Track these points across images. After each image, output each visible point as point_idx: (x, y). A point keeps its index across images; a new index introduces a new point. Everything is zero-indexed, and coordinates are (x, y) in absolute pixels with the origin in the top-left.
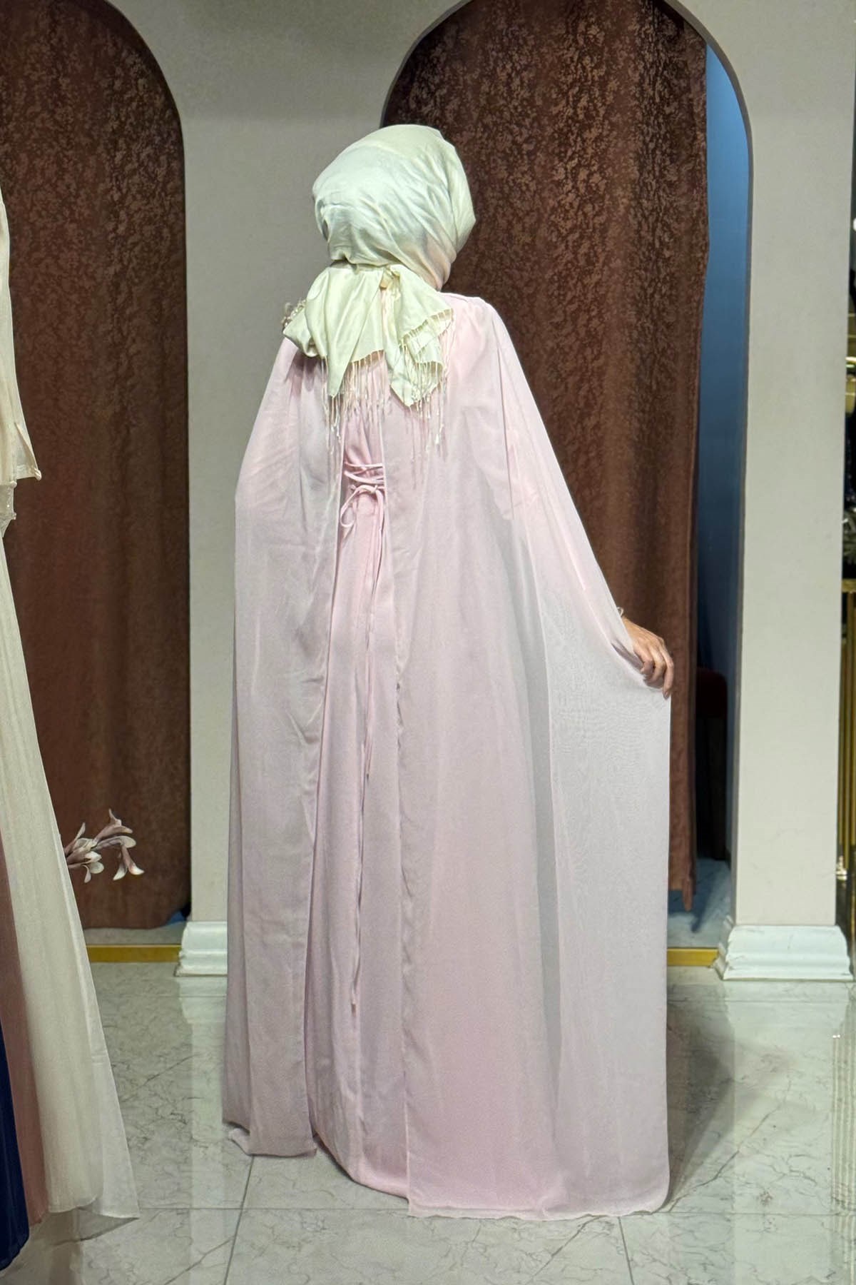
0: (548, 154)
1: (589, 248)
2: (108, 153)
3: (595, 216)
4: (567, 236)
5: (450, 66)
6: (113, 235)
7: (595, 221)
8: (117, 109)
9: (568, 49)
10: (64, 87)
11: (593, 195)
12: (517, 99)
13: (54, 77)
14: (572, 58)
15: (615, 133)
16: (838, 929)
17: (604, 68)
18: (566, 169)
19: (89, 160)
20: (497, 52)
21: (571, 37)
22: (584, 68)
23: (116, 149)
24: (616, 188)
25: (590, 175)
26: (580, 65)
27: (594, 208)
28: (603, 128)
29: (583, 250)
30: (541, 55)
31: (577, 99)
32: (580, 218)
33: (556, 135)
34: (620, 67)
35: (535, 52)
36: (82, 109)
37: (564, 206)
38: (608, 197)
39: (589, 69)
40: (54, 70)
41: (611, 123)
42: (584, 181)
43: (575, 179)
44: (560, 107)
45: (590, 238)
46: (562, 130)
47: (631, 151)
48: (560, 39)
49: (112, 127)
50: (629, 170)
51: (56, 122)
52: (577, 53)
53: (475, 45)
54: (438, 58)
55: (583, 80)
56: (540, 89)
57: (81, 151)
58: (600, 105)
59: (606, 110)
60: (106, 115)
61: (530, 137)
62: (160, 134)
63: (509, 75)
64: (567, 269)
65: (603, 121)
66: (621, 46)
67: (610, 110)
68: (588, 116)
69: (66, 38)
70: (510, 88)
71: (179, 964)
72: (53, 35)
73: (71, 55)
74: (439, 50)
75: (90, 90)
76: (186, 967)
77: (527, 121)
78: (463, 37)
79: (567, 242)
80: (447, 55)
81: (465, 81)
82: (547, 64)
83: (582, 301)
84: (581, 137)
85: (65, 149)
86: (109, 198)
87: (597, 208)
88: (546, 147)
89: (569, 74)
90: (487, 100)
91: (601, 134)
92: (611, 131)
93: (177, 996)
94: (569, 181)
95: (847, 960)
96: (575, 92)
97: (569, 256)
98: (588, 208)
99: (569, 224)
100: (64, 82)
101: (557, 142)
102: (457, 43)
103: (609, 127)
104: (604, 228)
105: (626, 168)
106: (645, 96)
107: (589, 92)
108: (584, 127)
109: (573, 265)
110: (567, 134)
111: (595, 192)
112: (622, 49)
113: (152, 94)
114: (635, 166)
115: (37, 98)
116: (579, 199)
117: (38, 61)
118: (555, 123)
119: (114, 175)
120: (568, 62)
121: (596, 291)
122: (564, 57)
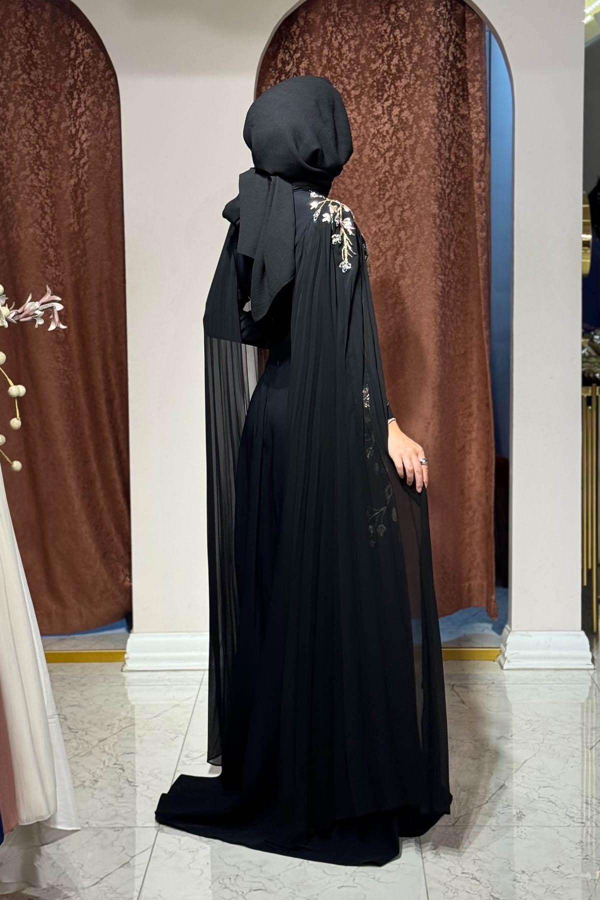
0: (370, 97)
1: (402, 162)
2: (68, 101)
3: (405, 140)
4: (384, 154)
5: (302, 38)
6: (72, 158)
7: (406, 143)
8: (73, 71)
9: (382, 24)
10: (35, 57)
11: (403, 125)
12: (346, 59)
13: (29, 49)
14: (385, 31)
15: (419, 82)
16: (583, 633)
17: (410, 38)
18: (383, 107)
19: (54, 106)
20: (333, 27)
21: (384, 16)
22: (395, 37)
23: (73, 99)
24: (421, 120)
25: (401, 111)
26: (392, 36)
27: (405, 134)
28: (410, 79)
29: (396, 164)
30: (364, 29)
31: (391, 59)
32: (395, 141)
33: (375, 84)
34: (422, 37)
35: (359, 27)
36: (48, 71)
37: (382, 133)
38: (415, 126)
39: (399, 38)
40: (29, 45)
41: (416, 76)
42: (397, 115)
43: (390, 114)
44: (377, 65)
45: (402, 155)
46: (378, 80)
47: (430, 95)
48: (376, 17)
49: (70, 83)
50: (430, 108)
51: (31, 81)
52: (390, 26)
53: (318, 22)
54: (295, 32)
55: (394, 45)
56: (363, 52)
57: (49, 101)
58: (408, 63)
59: (413, 66)
60: (65, 74)
61: (357, 85)
62: (102, 87)
63: (340, 44)
64: (386, 177)
65: (411, 74)
66: (421, 22)
67: (415, 67)
68: (399, 70)
69: (36, 23)
70: (341, 52)
71: (125, 663)
72: (26, 21)
73: (39, 34)
74: (295, 27)
75: (53, 58)
76: (129, 665)
77: (354, 75)
78: (310, 17)
79: (385, 157)
80: (300, 30)
81: (312, 47)
82: (368, 35)
83: (397, 199)
84: (395, 86)
85: (38, 99)
86: (69, 132)
87: (407, 134)
88: (368, 92)
89: (383, 41)
90: (327, 60)
91: (409, 83)
92: (416, 81)
93: (123, 684)
94: (385, 116)
95: (590, 654)
96: (388, 54)
97: (387, 167)
98: (400, 134)
99: (386, 145)
100: (36, 53)
101: (375, 88)
102: (306, 22)
103: (415, 78)
104: (413, 148)
105: (428, 106)
106: (441, 56)
107: (399, 53)
108: (396, 78)
109: (389, 174)
110: (383, 83)
111: (405, 123)
112: (423, 24)
113: (96, 60)
114: (434, 104)
115: (18, 64)
116: (393, 128)
117: (17, 39)
118: (375, 75)
119: (72, 116)
120: (383, 33)
121: (408, 191)
122: (380, 30)
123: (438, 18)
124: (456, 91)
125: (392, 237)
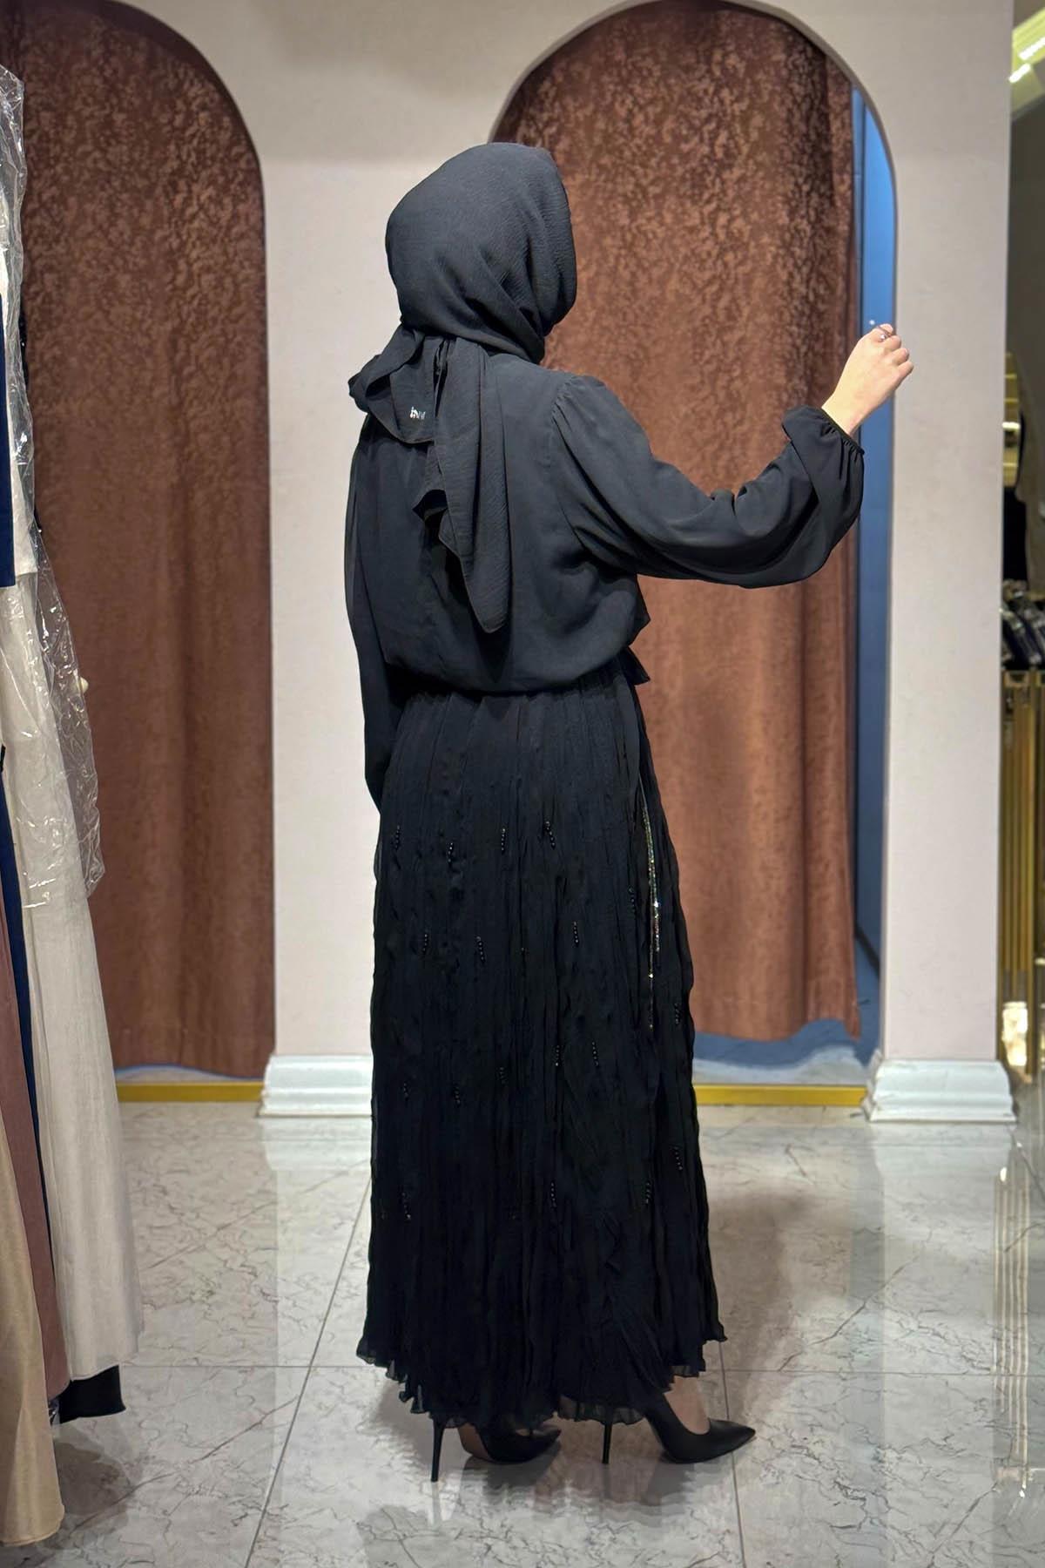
0: (680, 197)
1: (731, 302)
2: (167, 194)
3: (736, 266)
4: (704, 287)
6: (170, 287)
7: (737, 271)
8: (178, 147)
9: (700, 80)
10: (119, 123)
11: (734, 242)
13: (108, 112)
14: (706, 92)
15: (761, 174)
17: (746, 102)
18: (701, 213)
19: (145, 204)
21: (703, 67)
22: (722, 102)
23: (176, 192)
24: (762, 235)
25: (731, 221)
26: (716, 99)
27: (736, 257)
28: (746, 168)
30: (668, 87)
31: (714, 135)
32: (720, 268)
33: (688, 176)
34: (765, 101)
35: (662, 84)
36: (138, 148)
37: (699, 255)
38: (753, 244)
39: (728, 103)
40: (107, 105)
41: (756, 163)
42: (723, 227)
43: (713, 225)
44: (692, 145)
45: (732, 290)
46: (693, 170)
47: (779, 194)
48: (690, 69)
49: (173, 167)
50: (777, 215)
51: (109, 162)
52: (713, 84)
56: (669, 124)
57: (137, 195)
58: (742, 141)
59: (751, 148)
60: (164, 153)
61: (658, 178)
64: (706, 325)
65: (747, 160)
66: (765, 78)
67: (755, 148)
68: (727, 154)
71: (262, 1105)
72: (106, 67)
73: (127, 88)
75: (148, 126)
76: (271, 1108)
77: (653, 162)
79: (704, 296)
82: (675, 96)
83: (722, 361)
84: (721, 179)
85: (119, 192)
86: (167, 245)
87: (740, 256)
88: (677, 188)
89: (702, 108)
91: (744, 174)
92: (756, 171)
93: (259, 1140)
94: (706, 227)
96: (711, 129)
97: (707, 310)
98: (730, 257)
99: (707, 275)
100: (119, 118)
101: (689, 183)
103: (755, 168)
104: (748, 280)
105: (774, 213)
106: (796, 132)
107: (729, 127)
108: (724, 166)
109: (711, 320)
110: (701, 175)
111: (737, 239)
112: (767, 81)
113: (216, 129)
114: (782, 210)
115: (89, 135)
116: (718, 247)
117: (90, 95)
118: (687, 163)
119: (173, 220)
120: (701, 94)
121: (740, 350)
122: (695, 89)
123: (790, 70)
124: (819, 189)
125: (714, 423)
